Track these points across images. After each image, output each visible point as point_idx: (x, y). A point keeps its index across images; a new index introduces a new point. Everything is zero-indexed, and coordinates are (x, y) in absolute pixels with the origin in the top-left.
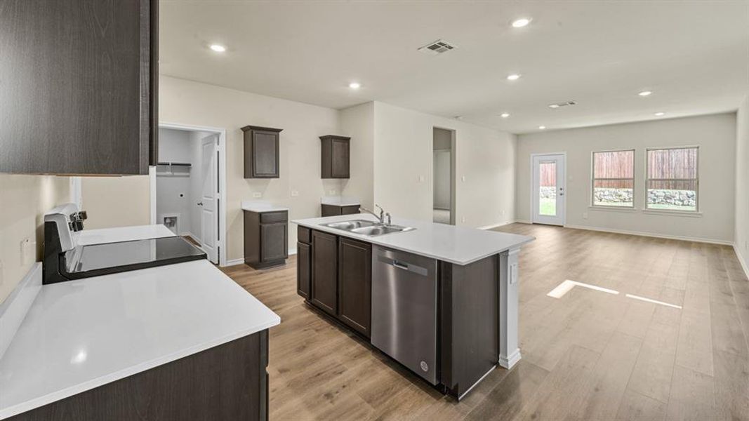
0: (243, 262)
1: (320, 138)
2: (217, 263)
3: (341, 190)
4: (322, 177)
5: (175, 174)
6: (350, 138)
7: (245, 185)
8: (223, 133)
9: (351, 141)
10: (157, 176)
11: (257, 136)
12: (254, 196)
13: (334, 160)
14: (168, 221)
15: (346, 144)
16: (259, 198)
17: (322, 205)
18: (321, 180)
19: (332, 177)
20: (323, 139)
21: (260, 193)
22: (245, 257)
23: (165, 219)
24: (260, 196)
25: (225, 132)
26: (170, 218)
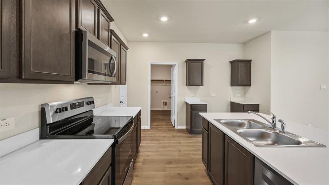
0: (185, 128)
1: (230, 62)
2: (174, 126)
3: (245, 93)
4: (231, 86)
5: (167, 84)
6: (251, 60)
7: (186, 90)
8: (177, 65)
9: (252, 62)
10: (151, 85)
11: (192, 64)
12: (191, 95)
13: (239, 74)
14: (164, 103)
15: (249, 64)
16: (193, 97)
17: (231, 102)
18: (230, 87)
19: (237, 85)
20: (232, 63)
21: (194, 94)
22: (186, 126)
23: (163, 102)
24: (194, 95)
25: (177, 64)
26: (165, 102)
